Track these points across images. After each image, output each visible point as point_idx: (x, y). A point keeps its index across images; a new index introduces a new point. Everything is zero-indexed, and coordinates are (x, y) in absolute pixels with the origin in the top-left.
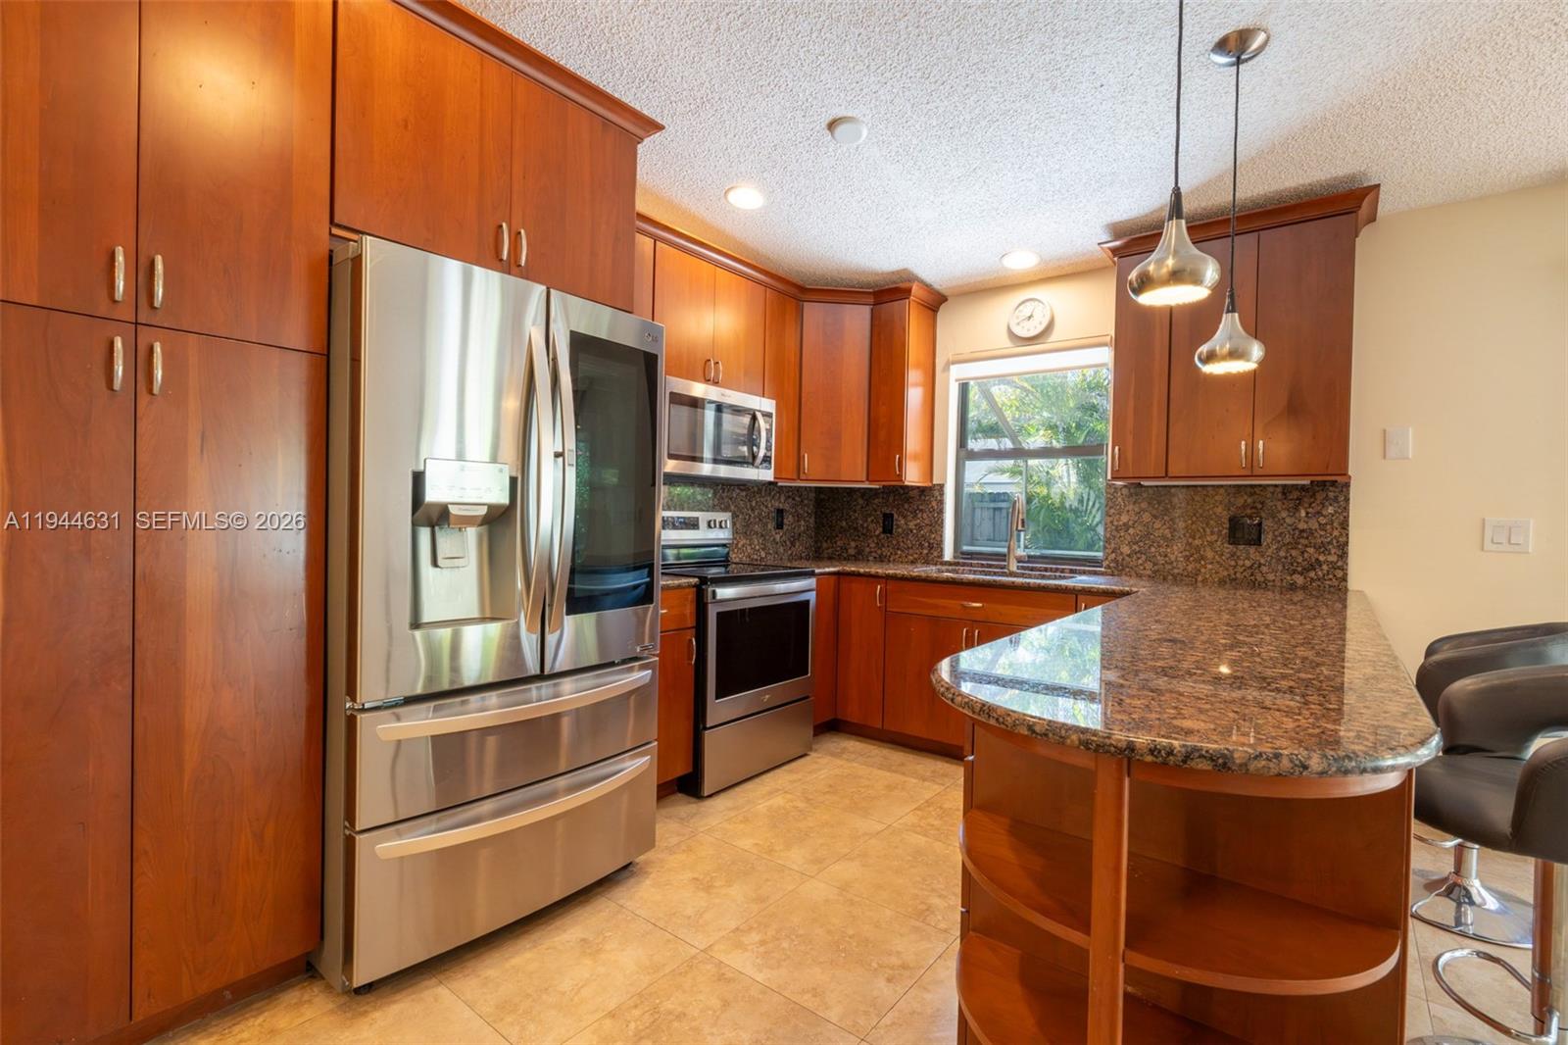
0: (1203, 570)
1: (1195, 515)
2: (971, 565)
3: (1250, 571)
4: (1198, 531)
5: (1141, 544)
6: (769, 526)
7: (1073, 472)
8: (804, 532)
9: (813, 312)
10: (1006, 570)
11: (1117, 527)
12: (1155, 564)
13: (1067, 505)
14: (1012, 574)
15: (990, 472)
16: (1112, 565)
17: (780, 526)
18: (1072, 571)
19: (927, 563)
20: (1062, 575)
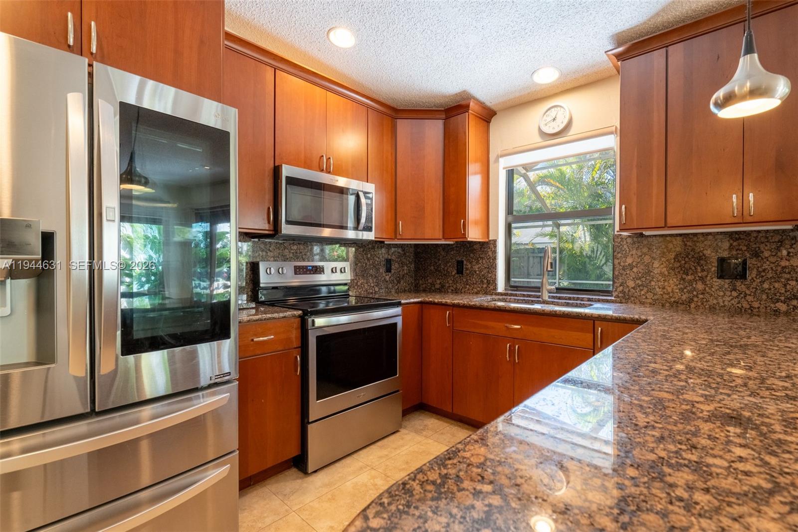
0: (695, 299)
1: (687, 257)
2: (516, 295)
3: (736, 300)
4: (690, 268)
5: (644, 279)
6: (381, 271)
7: (587, 234)
8: (407, 274)
9: (404, 127)
10: (540, 299)
11: (624, 267)
12: (655, 294)
13: (584, 254)
14: (545, 302)
15: (537, 236)
16: (620, 295)
17: (389, 270)
18: (589, 300)
19: (486, 293)
20: (582, 302)
